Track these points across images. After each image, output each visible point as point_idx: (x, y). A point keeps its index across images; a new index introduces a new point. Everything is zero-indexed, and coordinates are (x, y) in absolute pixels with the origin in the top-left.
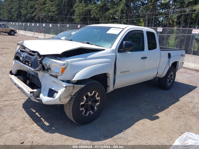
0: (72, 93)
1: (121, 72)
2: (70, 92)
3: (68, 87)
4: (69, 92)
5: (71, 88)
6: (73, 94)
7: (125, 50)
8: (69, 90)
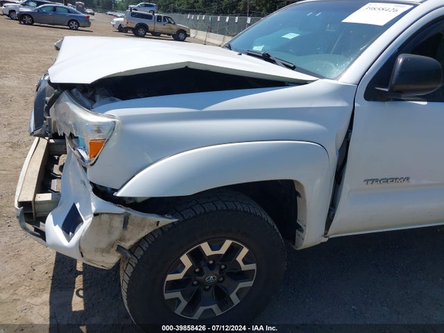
0: (122, 239)
1: (367, 181)
2: (116, 234)
3: (105, 217)
4: (110, 233)
5: (118, 223)
6: (127, 245)
7: (400, 92)
8: (111, 227)
